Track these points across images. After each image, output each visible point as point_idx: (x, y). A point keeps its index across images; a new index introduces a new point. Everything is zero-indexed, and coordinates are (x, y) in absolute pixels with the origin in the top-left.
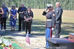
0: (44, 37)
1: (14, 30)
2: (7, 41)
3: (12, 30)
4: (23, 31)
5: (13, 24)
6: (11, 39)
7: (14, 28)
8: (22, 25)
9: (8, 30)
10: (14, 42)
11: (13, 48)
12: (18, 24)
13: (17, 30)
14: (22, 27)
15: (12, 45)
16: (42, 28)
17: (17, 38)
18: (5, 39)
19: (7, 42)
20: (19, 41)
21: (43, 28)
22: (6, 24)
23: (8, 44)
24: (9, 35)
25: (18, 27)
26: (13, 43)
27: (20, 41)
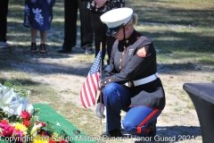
0: (175, 77)
1: (43, 46)
2: (14, 95)
3: (34, 44)
4: (83, 53)
5: (39, 18)
6: (32, 88)
7: (42, 37)
8: (79, 23)
9: (15, 46)
10: (43, 99)
11: (40, 125)
12: (62, 20)
13: (55, 47)
14: (79, 34)
15: (35, 112)
16: (166, 39)
17: (58, 82)
18: (5, 88)
19: (14, 100)
20: (67, 98)
21: (172, 39)
22: (9, 20)
23: (15, 109)
24: (22, 69)
25: (61, 33)
26: (40, 105)
27: (71, 96)
